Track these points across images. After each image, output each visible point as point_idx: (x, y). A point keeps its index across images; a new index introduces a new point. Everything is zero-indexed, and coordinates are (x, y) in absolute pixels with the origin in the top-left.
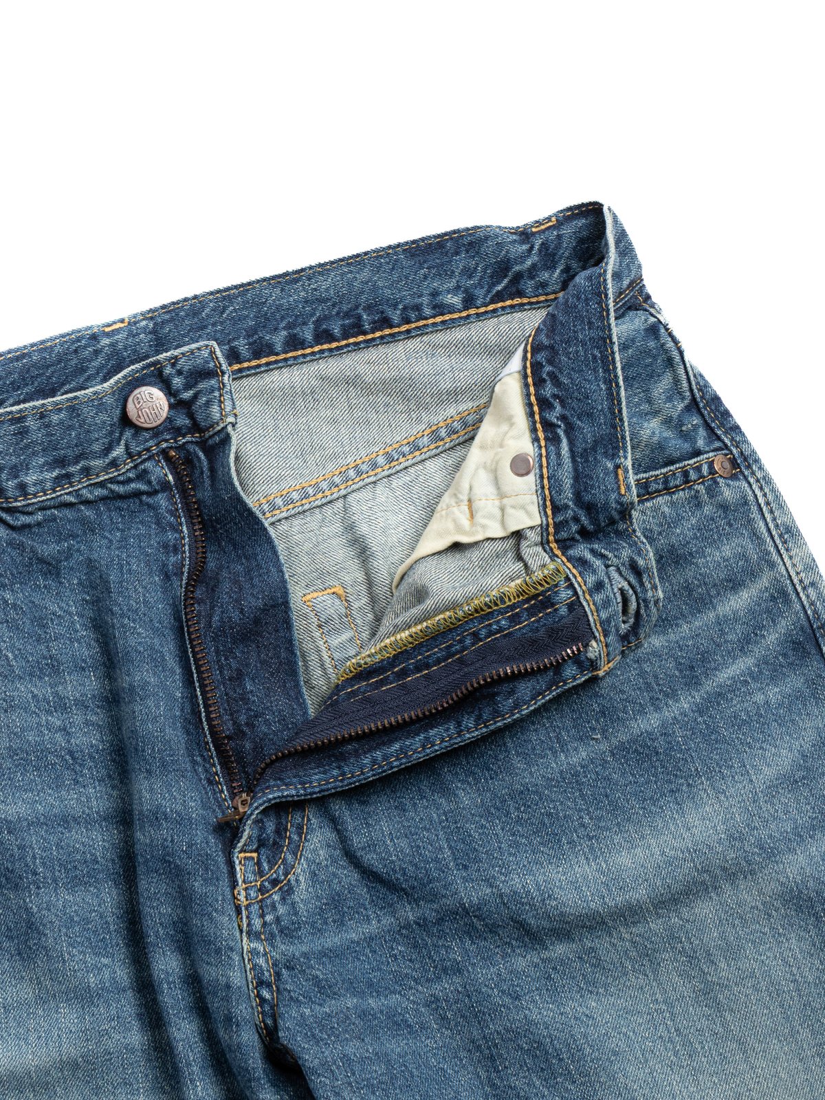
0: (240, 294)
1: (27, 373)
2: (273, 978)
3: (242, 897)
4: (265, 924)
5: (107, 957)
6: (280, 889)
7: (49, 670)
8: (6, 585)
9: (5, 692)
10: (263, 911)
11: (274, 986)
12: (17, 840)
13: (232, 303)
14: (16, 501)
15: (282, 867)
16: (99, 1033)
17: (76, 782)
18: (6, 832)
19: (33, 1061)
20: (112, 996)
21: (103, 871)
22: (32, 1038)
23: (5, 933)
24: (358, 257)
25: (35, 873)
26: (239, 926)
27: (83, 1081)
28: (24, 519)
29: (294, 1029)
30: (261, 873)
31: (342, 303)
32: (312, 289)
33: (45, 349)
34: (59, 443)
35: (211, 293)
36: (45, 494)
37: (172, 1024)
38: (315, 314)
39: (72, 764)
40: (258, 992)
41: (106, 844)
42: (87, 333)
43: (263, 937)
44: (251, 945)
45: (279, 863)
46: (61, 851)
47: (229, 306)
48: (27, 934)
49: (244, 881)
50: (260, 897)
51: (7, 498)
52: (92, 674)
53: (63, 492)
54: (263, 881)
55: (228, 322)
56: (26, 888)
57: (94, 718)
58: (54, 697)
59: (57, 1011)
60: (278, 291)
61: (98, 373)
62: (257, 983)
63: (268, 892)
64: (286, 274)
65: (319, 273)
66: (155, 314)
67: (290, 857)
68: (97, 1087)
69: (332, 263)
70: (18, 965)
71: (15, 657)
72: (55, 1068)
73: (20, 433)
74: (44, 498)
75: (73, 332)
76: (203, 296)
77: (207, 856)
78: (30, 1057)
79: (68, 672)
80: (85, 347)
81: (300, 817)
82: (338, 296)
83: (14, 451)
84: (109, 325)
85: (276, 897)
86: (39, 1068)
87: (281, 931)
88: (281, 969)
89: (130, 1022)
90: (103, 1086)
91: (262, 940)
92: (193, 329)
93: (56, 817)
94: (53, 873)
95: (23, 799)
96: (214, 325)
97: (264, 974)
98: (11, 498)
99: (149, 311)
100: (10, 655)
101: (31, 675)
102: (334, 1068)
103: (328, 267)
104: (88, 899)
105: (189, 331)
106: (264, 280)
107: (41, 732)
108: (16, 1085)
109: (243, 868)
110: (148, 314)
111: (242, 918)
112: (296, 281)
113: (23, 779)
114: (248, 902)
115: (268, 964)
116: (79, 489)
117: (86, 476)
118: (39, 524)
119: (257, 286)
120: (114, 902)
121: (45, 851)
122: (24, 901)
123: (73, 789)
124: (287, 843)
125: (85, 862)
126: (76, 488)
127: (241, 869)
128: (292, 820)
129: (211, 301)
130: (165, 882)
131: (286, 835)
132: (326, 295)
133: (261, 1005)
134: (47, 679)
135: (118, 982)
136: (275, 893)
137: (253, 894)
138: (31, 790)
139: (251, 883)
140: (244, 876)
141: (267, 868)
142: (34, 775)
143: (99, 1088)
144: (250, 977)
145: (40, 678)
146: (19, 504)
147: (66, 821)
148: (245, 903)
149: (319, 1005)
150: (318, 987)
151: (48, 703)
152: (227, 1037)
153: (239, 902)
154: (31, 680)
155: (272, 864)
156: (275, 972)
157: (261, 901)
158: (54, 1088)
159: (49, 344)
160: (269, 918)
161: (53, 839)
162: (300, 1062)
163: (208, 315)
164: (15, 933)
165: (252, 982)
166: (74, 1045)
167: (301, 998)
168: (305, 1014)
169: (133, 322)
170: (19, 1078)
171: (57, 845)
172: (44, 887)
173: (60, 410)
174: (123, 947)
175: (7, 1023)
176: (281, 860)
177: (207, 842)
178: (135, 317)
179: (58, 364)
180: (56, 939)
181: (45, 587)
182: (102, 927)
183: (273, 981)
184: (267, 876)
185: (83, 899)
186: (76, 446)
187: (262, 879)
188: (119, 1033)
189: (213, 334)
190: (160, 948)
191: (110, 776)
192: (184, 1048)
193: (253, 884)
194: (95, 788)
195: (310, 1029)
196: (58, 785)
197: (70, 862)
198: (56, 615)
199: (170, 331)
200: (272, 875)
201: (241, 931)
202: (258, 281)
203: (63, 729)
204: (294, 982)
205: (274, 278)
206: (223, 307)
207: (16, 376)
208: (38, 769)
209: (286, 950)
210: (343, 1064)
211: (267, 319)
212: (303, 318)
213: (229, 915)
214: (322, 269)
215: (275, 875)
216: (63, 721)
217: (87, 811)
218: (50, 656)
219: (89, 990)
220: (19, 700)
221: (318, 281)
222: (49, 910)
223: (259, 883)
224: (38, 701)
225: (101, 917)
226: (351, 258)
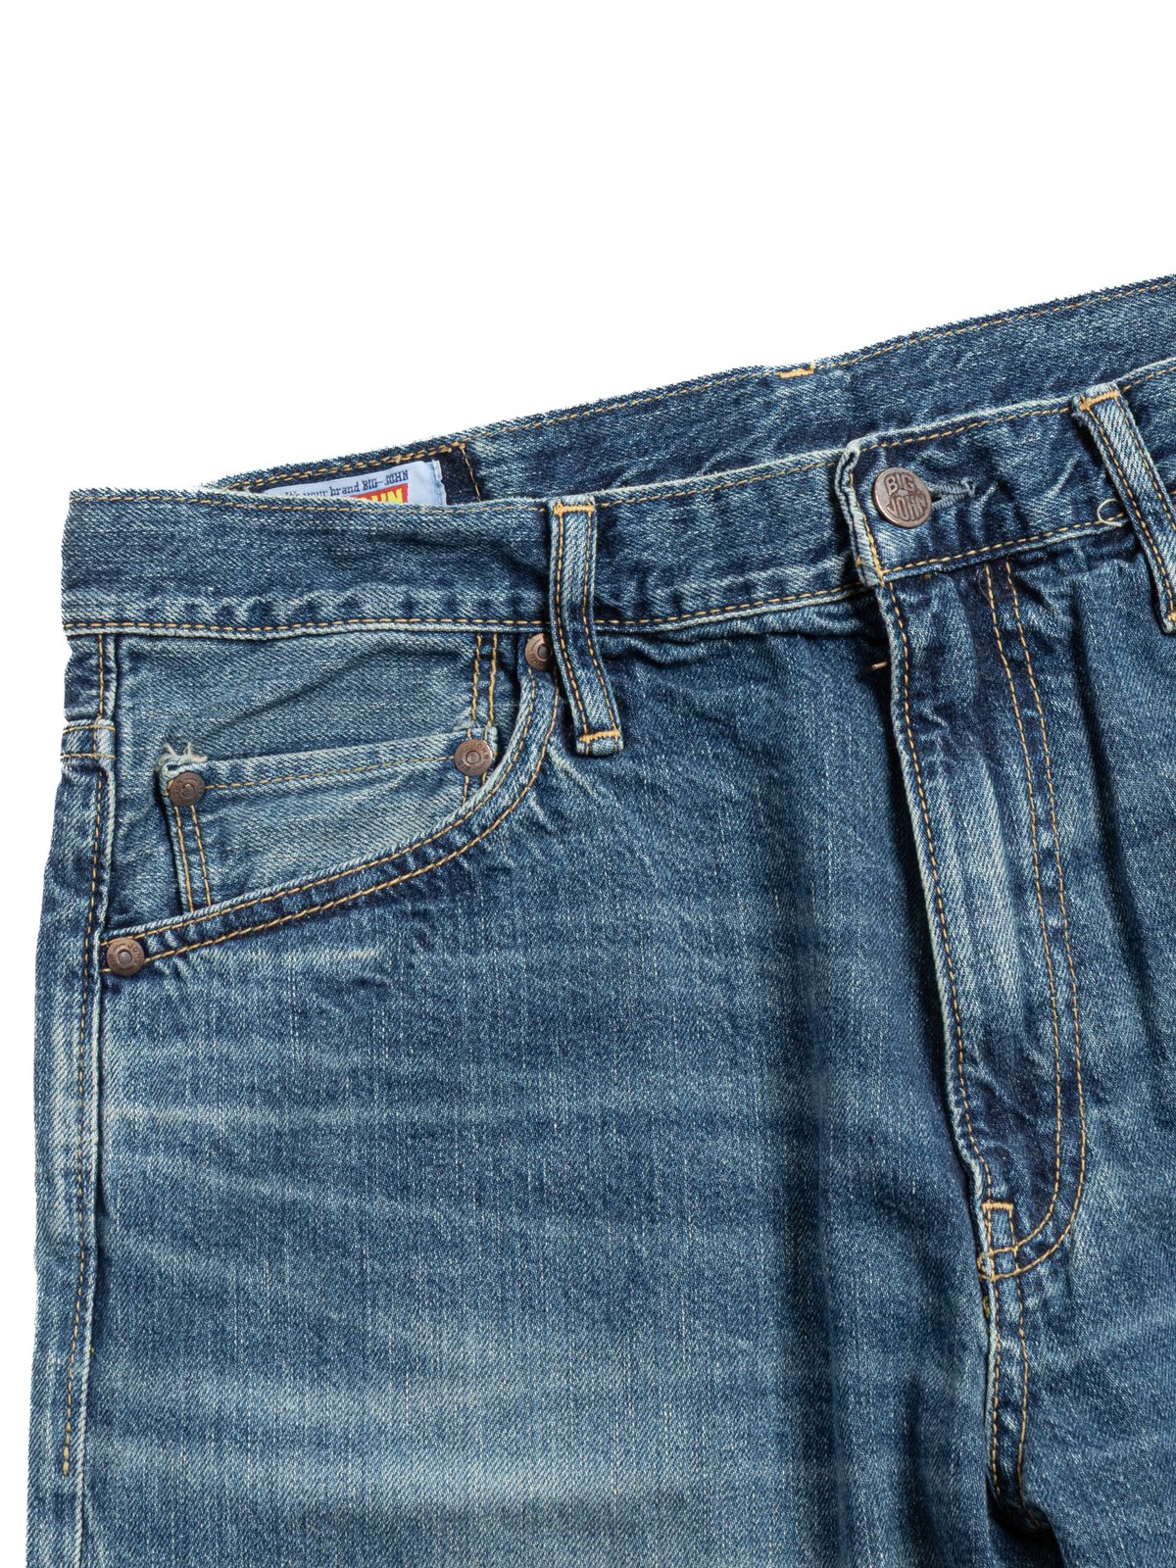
0: (984, 333)
1: (660, 431)
2: (1025, 1400)
3: (989, 1269)
4: (1025, 1312)
5: (747, 1339)
6: (1049, 1257)
7: (714, 886)
8: (643, 756)
9: (637, 915)
10: (1023, 1292)
11: (1024, 1413)
12: (629, 1146)
13: (970, 346)
14: (665, 621)
15: (1051, 1223)
16: (721, 1455)
17: (735, 1064)
18: (614, 1131)
19: (615, 1487)
20: (744, 1401)
21: (759, 1205)
22: (616, 1452)
23: (587, 1287)
24: (1167, 282)
25: (650, 1199)
26: (984, 1312)
27: (688, 1528)
28: (678, 653)
29: (1055, 1484)
30: (1019, 1234)
31: (1140, 352)
32: (1094, 328)
33: (690, 395)
34: (738, 536)
35: (939, 330)
36: (708, 614)
37: (854, 1460)
38: (1098, 368)
39: (732, 1036)
40: (999, 1416)
41: (769, 1165)
42: (754, 375)
43: (1022, 1332)
44: (1004, 1344)
45: (1047, 1218)
46: (696, 1167)
47: (966, 352)
48: (626, 1289)
49: (992, 1245)
50: (1018, 1270)
51: (652, 618)
52: (777, 898)
53: (735, 614)
54: (1022, 1246)
55: (965, 376)
56: (635, 1219)
57: (773, 967)
58: (717, 929)
59: (657, 1413)
60: (1041, 329)
61: (769, 437)
62: (999, 1402)
63: (1030, 1263)
64: (1055, 304)
65: (1105, 303)
66: (853, 361)
67: (1061, 1208)
68: (708, 1541)
69: (1126, 289)
70: (604, 1336)
71: (655, 863)
72: (648, 1502)
73: (683, 521)
74: (705, 619)
75: (734, 372)
76: (927, 334)
77: (948, 1201)
78: (612, 1481)
79: (742, 893)
80: (752, 396)
81: (1074, 1147)
82: (1134, 341)
83: (672, 546)
84: (786, 370)
85: (1043, 1270)
86: (625, 1499)
87: (1049, 1324)
88: (1040, 1389)
89: (763, 1445)
90: (719, 1539)
91: (1020, 1338)
92: (912, 385)
93: (696, 1114)
94: (680, 1201)
95: (648, 1082)
96: (943, 379)
97: (1013, 1391)
98: (658, 617)
99: (844, 357)
100: (647, 859)
101: (681, 892)
102: (1111, 1551)
103: (1120, 295)
104: (733, 1245)
105: (906, 388)
106: (1021, 311)
107: (690, 980)
108: (586, 1523)
109: (990, 1225)
110: (843, 360)
111: (988, 1302)
112: (1070, 315)
113: (653, 1050)
114: (998, 1277)
115: (1023, 1377)
116: (765, 613)
117: (779, 596)
118: (701, 661)
119: (1010, 320)
120: (769, 1255)
121: (670, 1165)
122: (630, 1239)
123: (728, 1075)
124: (1056, 1190)
125: (735, 1187)
126: (758, 611)
127: (986, 1227)
128: (1061, 1153)
129: (938, 342)
130: (878, 1238)
131: (1055, 1178)
132: (1116, 339)
133: (999, 1436)
134: (708, 900)
135: (757, 1379)
136: (1041, 1263)
137: (1006, 1264)
138: (666, 1068)
139: (1003, 1247)
140: (992, 1237)
141: (1028, 1225)
142: (673, 1044)
143: (711, 1541)
144: (991, 1391)
145: (698, 897)
146: (669, 627)
147: (711, 1122)
148: (994, 1278)
149: (1097, 1447)
150: (1099, 1423)
151: (707, 937)
152: (938, 1481)
153: (984, 1277)
154: (680, 901)
155: (1036, 1220)
156: (1030, 1392)
157: (1019, 1276)
158: (643, 1533)
159: (696, 388)
160: (1032, 1302)
161: (688, 1148)
162: (1058, 1535)
163: (934, 365)
164: (604, 1288)
165: (993, 1400)
166: (681, 1469)
167: (1070, 1438)
168: (1073, 1462)
169: (821, 371)
170: (591, 1511)
171: (692, 1158)
172: (660, 1220)
173: (744, 487)
174: (772, 1327)
175: (578, 1424)
176: (1049, 1215)
177: (947, 1181)
178: (823, 363)
179: (707, 420)
180: (671, 1302)
181: (716, 756)
182: (746, 1292)
183: (1025, 1405)
184: (1029, 1238)
185: (724, 1244)
186: (764, 542)
187: (1021, 1243)
188: (749, 1459)
189: (942, 394)
190: (853, 1337)
191: (786, 1061)
192: (868, 1499)
193: (1006, 1249)
194: (762, 1076)
195: (1080, 1485)
196: (706, 1064)
197: (710, 1186)
198: (731, 802)
199: (876, 387)
200: (1036, 1236)
201: (988, 1321)
202: (1011, 314)
203: (725, 980)
204: (1061, 1413)
205: (1035, 309)
206: (957, 352)
207: (643, 434)
208: (681, 1037)
209: (1053, 1361)
210: (1126, 1546)
211: (1025, 373)
212: (1081, 373)
213: (971, 1295)
214: (1111, 298)
215: (1040, 1237)
216: (726, 967)
217: (745, 1110)
218: (717, 866)
219: (712, 1386)
220: (660, 929)
221: (1104, 316)
222: (666, 1256)
223: (1017, 1248)
224: (689, 933)
225: (748, 1276)
226: (1156, 282)
